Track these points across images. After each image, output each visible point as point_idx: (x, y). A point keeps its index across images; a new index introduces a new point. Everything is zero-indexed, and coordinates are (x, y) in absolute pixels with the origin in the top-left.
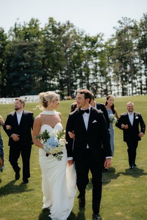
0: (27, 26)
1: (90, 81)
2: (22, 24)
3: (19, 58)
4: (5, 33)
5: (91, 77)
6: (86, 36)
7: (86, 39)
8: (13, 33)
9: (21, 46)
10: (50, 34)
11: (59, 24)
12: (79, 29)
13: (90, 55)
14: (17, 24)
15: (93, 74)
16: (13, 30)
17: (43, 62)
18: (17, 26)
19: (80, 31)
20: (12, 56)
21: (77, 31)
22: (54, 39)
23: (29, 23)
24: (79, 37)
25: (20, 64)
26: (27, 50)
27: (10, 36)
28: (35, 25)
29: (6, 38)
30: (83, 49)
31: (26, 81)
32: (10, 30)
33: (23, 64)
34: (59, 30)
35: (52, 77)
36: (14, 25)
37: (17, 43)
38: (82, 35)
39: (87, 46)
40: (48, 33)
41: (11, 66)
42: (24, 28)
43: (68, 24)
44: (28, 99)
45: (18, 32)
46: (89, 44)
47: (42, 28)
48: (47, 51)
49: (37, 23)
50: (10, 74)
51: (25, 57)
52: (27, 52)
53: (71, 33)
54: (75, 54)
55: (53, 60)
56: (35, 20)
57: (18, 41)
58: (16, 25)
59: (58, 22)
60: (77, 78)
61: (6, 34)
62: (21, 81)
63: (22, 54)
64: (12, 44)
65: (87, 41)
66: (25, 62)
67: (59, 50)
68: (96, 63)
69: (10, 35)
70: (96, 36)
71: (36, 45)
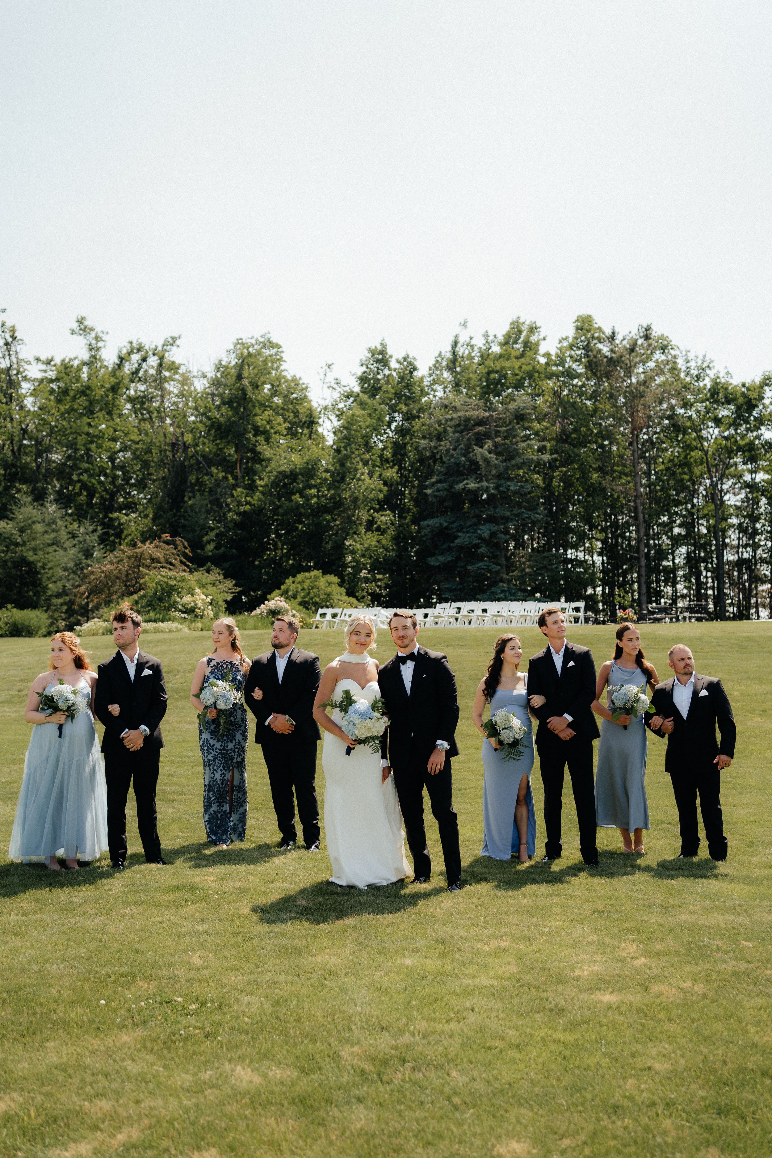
0: (496, 349)
1: (730, 556)
2: (479, 342)
3: (458, 464)
4: (417, 374)
5: (733, 537)
6: (716, 383)
7: (714, 392)
8: (446, 375)
9: (467, 420)
10: (578, 376)
11: (612, 337)
12: (691, 356)
13: (730, 453)
14: (462, 340)
15: (741, 528)
16: (444, 363)
17: (548, 479)
18: (461, 350)
19: (692, 364)
20: (433, 456)
21: (681, 363)
22: (594, 397)
23: (501, 338)
24: (686, 387)
25: (461, 486)
26: (487, 436)
27: (436, 387)
28: (527, 344)
29: (423, 393)
30: (704, 433)
31: (477, 546)
32: (436, 366)
33: (472, 485)
34: (610, 360)
35: (582, 537)
36: (449, 348)
37: (455, 409)
38: (698, 378)
39: (718, 422)
40: (571, 374)
41: (429, 491)
42: (485, 356)
43: (647, 337)
44: (464, 612)
45: (465, 369)
46: (724, 412)
47: (547, 355)
48: (563, 438)
49: (534, 339)
50: (424, 523)
51: (479, 458)
52: (489, 444)
53: (659, 370)
54: (673, 451)
55: (585, 476)
56: (525, 328)
57: (458, 404)
58: (455, 344)
59: (608, 332)
60: (677, 541)
61: (422, 379)
62: (460, 548)
63: (468, 450)
64: (439, 414)
65: (717, 402)
66: (480, 479)
67: (608, 434)
68: (752, 487)
69: (434, 382)
70: (758, 380)
71: (520, 417)
